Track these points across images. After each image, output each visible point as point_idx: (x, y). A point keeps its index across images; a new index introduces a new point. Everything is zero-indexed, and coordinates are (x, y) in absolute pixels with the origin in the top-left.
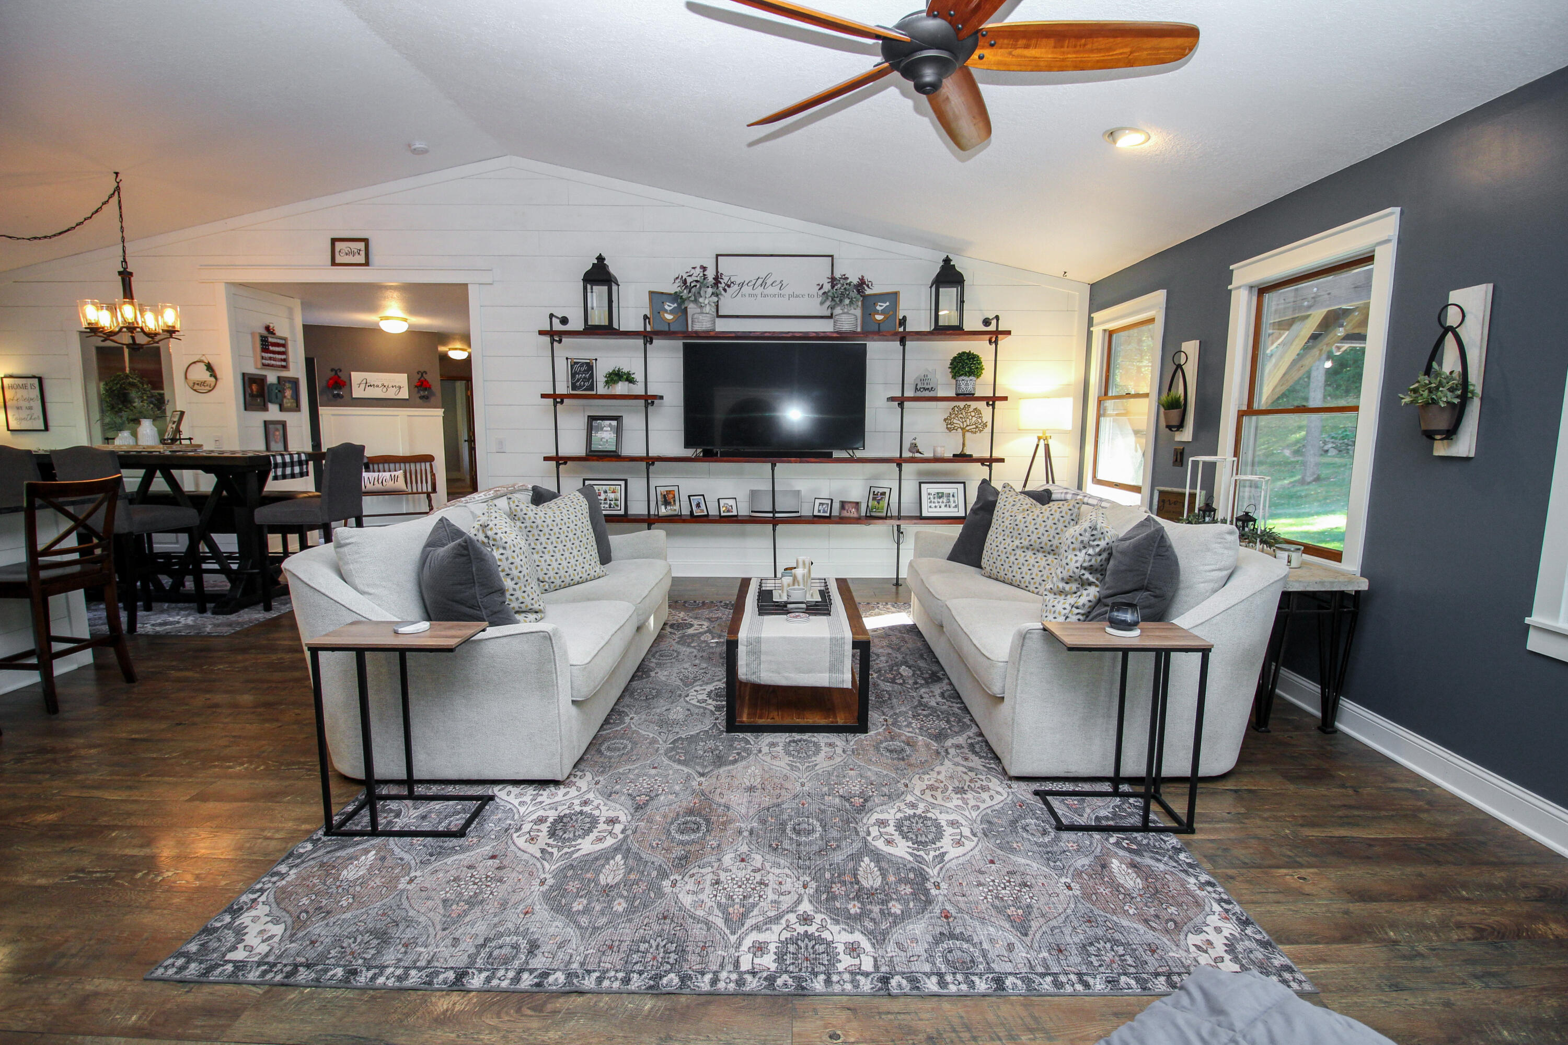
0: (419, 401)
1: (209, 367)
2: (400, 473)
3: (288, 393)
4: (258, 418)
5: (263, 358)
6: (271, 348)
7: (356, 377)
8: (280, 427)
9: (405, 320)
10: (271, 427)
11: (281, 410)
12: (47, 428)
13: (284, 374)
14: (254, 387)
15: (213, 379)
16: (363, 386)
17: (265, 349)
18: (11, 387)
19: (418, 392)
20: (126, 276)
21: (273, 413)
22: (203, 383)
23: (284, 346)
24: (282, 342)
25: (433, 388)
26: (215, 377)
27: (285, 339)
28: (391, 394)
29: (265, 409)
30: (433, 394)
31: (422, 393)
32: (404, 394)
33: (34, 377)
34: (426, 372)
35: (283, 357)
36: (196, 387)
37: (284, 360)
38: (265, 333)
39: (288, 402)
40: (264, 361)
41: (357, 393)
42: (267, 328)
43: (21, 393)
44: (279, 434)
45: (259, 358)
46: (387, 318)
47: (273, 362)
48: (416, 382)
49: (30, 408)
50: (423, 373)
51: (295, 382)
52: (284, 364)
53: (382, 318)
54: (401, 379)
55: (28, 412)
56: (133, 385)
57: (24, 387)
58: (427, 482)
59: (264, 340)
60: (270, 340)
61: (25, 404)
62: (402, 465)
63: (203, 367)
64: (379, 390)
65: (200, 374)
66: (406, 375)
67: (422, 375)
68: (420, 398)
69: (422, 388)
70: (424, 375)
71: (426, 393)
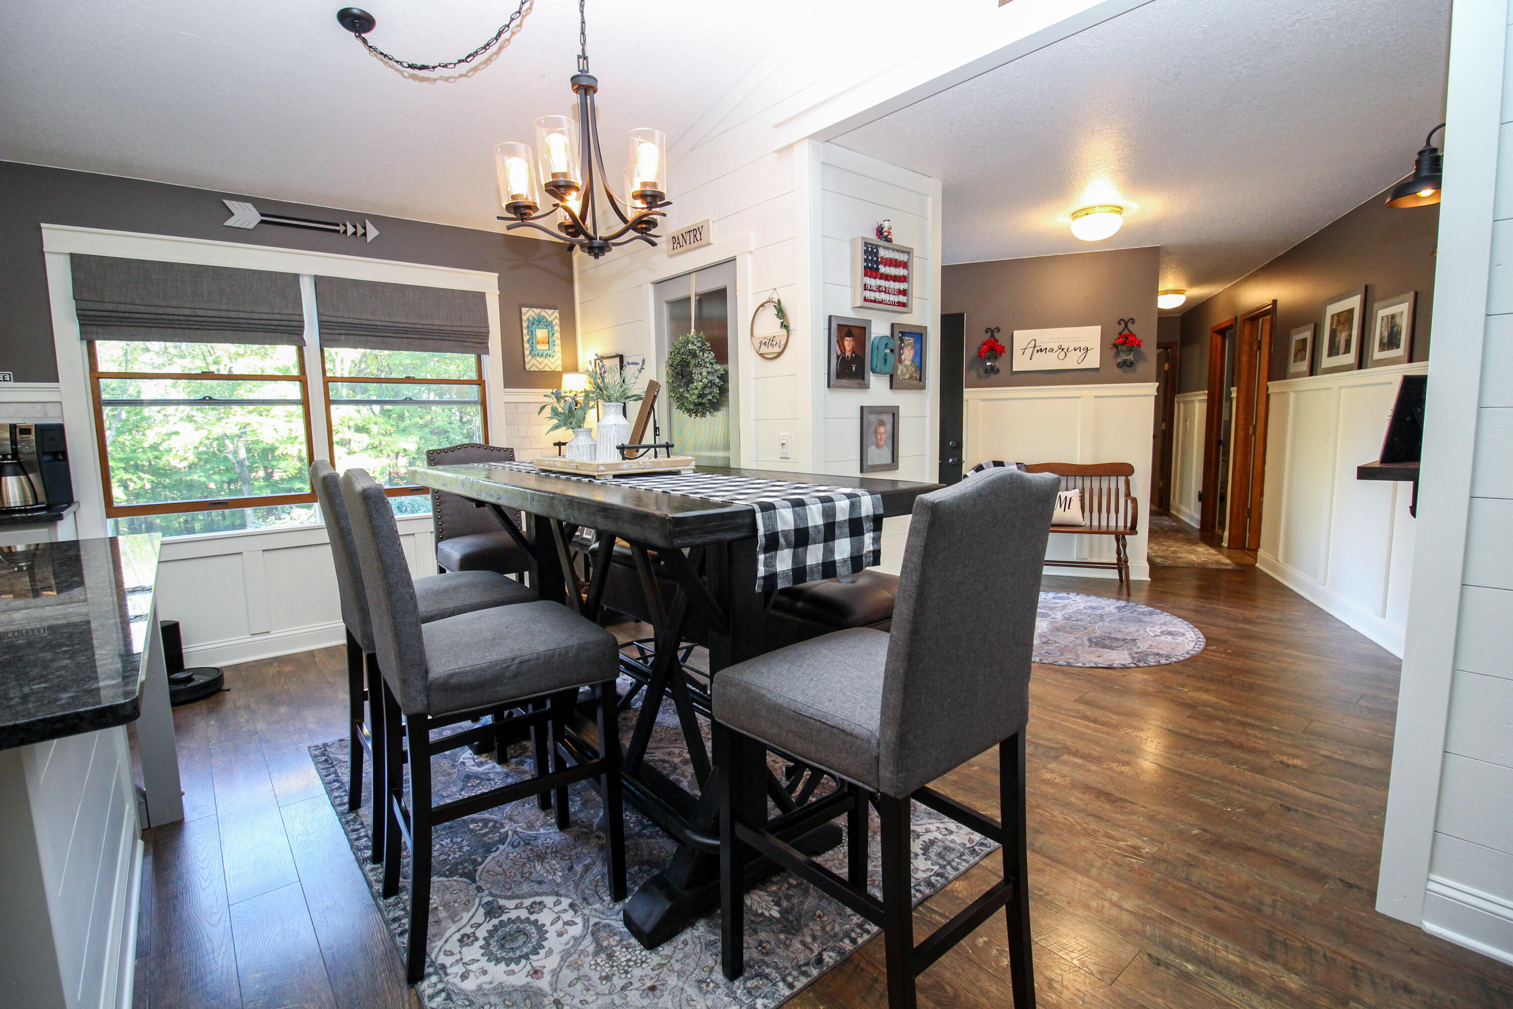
0: (1118, 371)
1: (781, 312)
2: (1074, 494)
3: (908, 355)
5: (865, 287)
6: (883, 269)
7: (1021, 338)
8: (887, 419)
9: (1119, 209)
10: (872, 417)
11: (891, 388)
13: (903, 318)
14: (848, 343)
15: (784, 332)
16: (1029, 352)
17: (871, 270)
19: (1117, 354)
21: (878, 391)
22: (770, 342)
23: (905, 265)
24: (903, 257)
25: (1143, 349)
26: (785, 326)
27: (908, 252)
28: (1072, 362)
29: (865, 386)
30: (1141, 357)
31: (1123, 357)
32: (1093, 361)
33: (616, 356)
34: (1132, 320)
35: (902, 286)
36: (764, 349)
37: (904, 293)
38: (872, 237)
39: (905, 372)
40: (868, 294)
41: (1021, 363)
42: (880, 232)
44: (885, 430)
45: (860, 288)
46: (1086, 211)
47: (882, 296)
48: (1114, 337)
50: (1126, 323)
51: (919, 335)
52: (902, 299)
53: (1075, 215)
54: (1092, 336)
58: (1117, 512)
59: (870, 251)
60: (882, 253)
62: (1079, 481)
63: (771, 311)
64: (1054, 355)
65: (769, 325)
66: (1099, 327)
67: (1126, 326)
68: (1119, 365)
69: (1124, 348)
70: (1130, 325)
71: (1131, 357)
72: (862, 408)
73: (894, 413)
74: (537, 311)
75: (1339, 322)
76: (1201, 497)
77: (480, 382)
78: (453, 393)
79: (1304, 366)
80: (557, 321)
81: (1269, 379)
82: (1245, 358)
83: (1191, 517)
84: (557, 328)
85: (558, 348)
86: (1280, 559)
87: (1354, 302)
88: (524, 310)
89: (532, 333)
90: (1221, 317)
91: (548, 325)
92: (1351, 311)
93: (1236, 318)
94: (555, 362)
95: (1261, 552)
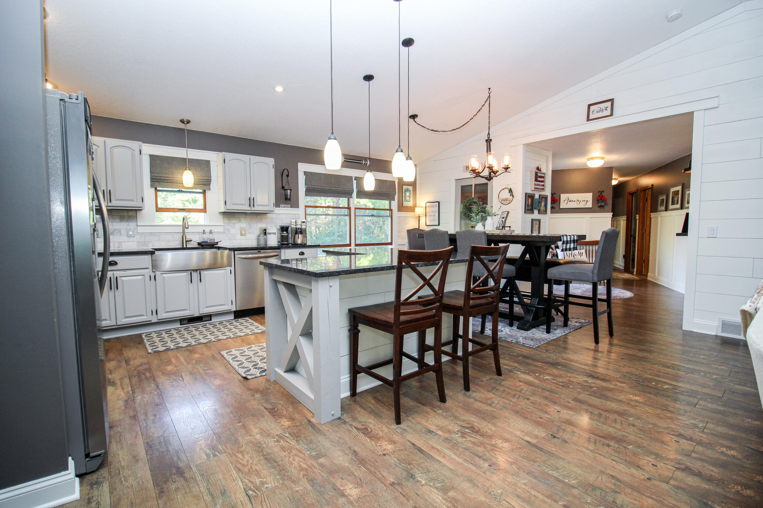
0: (598, 209)
1: (510, 191)
2: (583, 251)
3: (543, 204)
4: (530, 217)
5: (535, 185)
6: (539, 179)
7: (564, 197)
8: (538, 222)
9: (603, 158)
10: (534, 222)
11: (539, 213)
12: (439, 225)
13: (543, 193)
14: (530, 201)
15: (511, 197)
16: (566, 202)
17: (536, 180)
18: (429, 207)
19: (598, 203)
20: (489, 141)
21: (536, 215)
22: (506, 200)
23: (543, 177)
24: (543, 175)
25: (608, 201)
26: (513, 196)
27: (545, 174)
28: (582, 205)
29: (533, 213)
30: (606, 204)
31: (600, 204)
32: (590, 205)
33: (437, 202)
34: (603, 191)
35: (543, 184)
36: (503, 202)
37: (543, 185)
38: (537, 171)
39: (542, 208)
40: (536, 187)
41: (563, 205)
42: (538, 168)
43: (432, 209)
44: (537, 226)
45: (534, 184)
46: (592, 158)
47: (538, 187)
48: (597, 197)
49: (434, 216)
50: (601, 192)
51: (546, 198)
52: (543, 187)
53: (588, 160)
54: (589, 197)
55: (433, 217)
56: (475, 202)
57: (433, 206)
59: (536, 174)
60: (539, 174)
61: (432, 214)
62: (585, 247)
63: (507, 191)
64: (575, 203)
65: (506, 195)
66: (591, 194)
67: (601, 193)
68: (599, 207)
69: (601, 201)
70: (602, 193)
71: (603, 204)
72: (532, 219)
73: (539, 221)
74: (407, 186)
75: (675, 194)
76: (624, 257)
77: (391, 210)
78: (383, 213)
79: (663, 208)
80: (412, 190)
81: (651, 212)
82: (641, 204)
83: (620, 265)
84: (412, 192)
85: (412, 199)
86: (656, 275)
87: (679, 188)
88: (404, 186)
89: (405, 194)
90: (632, 189)
91: (410, 191)
92: (678, 191)
93: (638, 190)
94: (410, 204)
95: (649, 274)
